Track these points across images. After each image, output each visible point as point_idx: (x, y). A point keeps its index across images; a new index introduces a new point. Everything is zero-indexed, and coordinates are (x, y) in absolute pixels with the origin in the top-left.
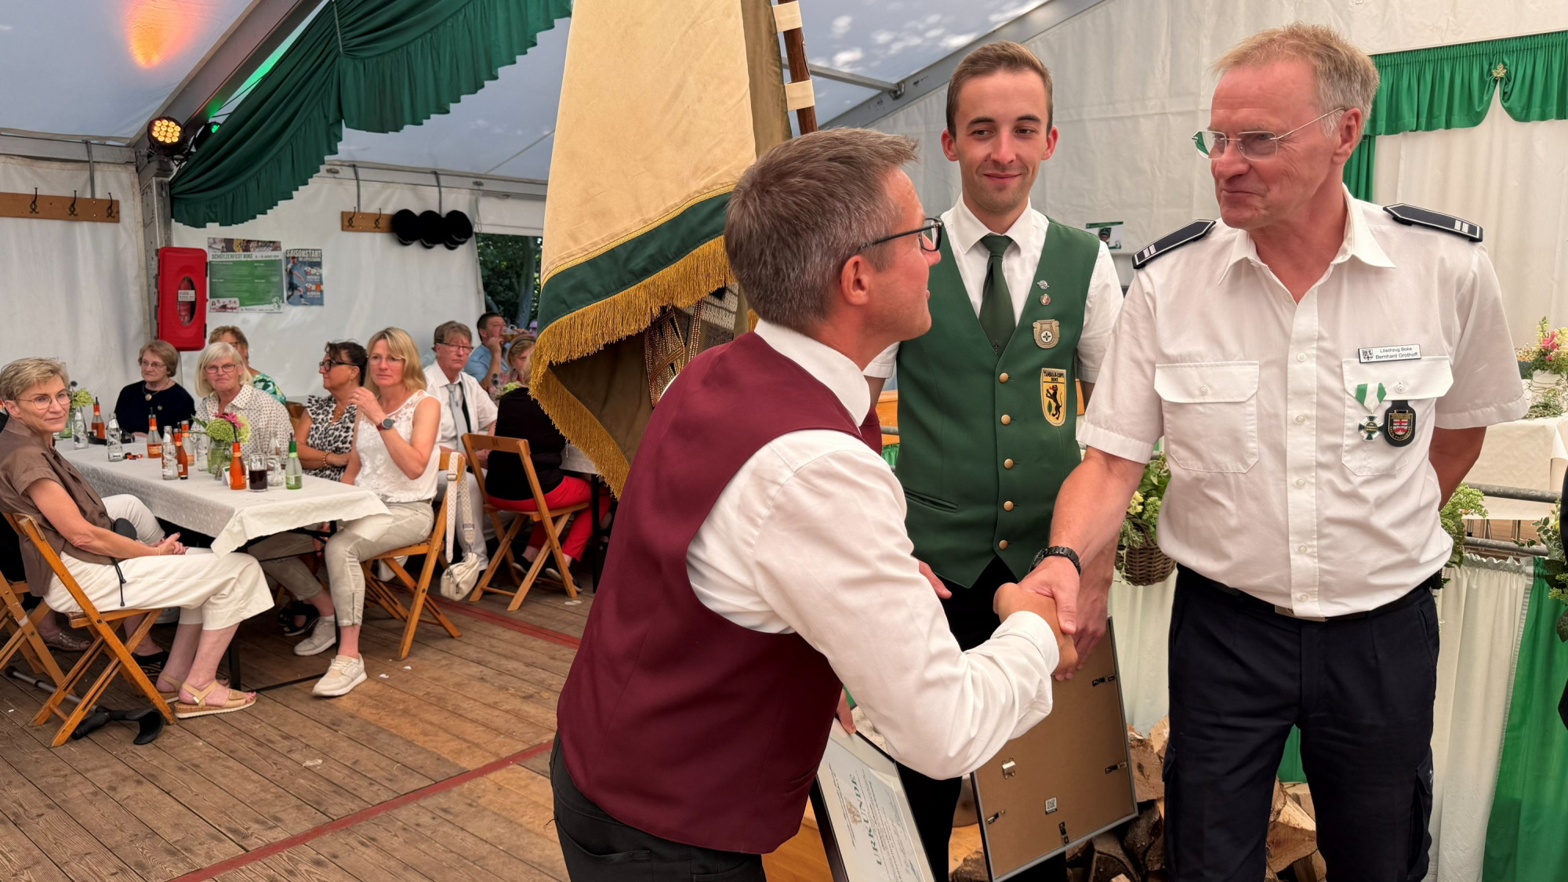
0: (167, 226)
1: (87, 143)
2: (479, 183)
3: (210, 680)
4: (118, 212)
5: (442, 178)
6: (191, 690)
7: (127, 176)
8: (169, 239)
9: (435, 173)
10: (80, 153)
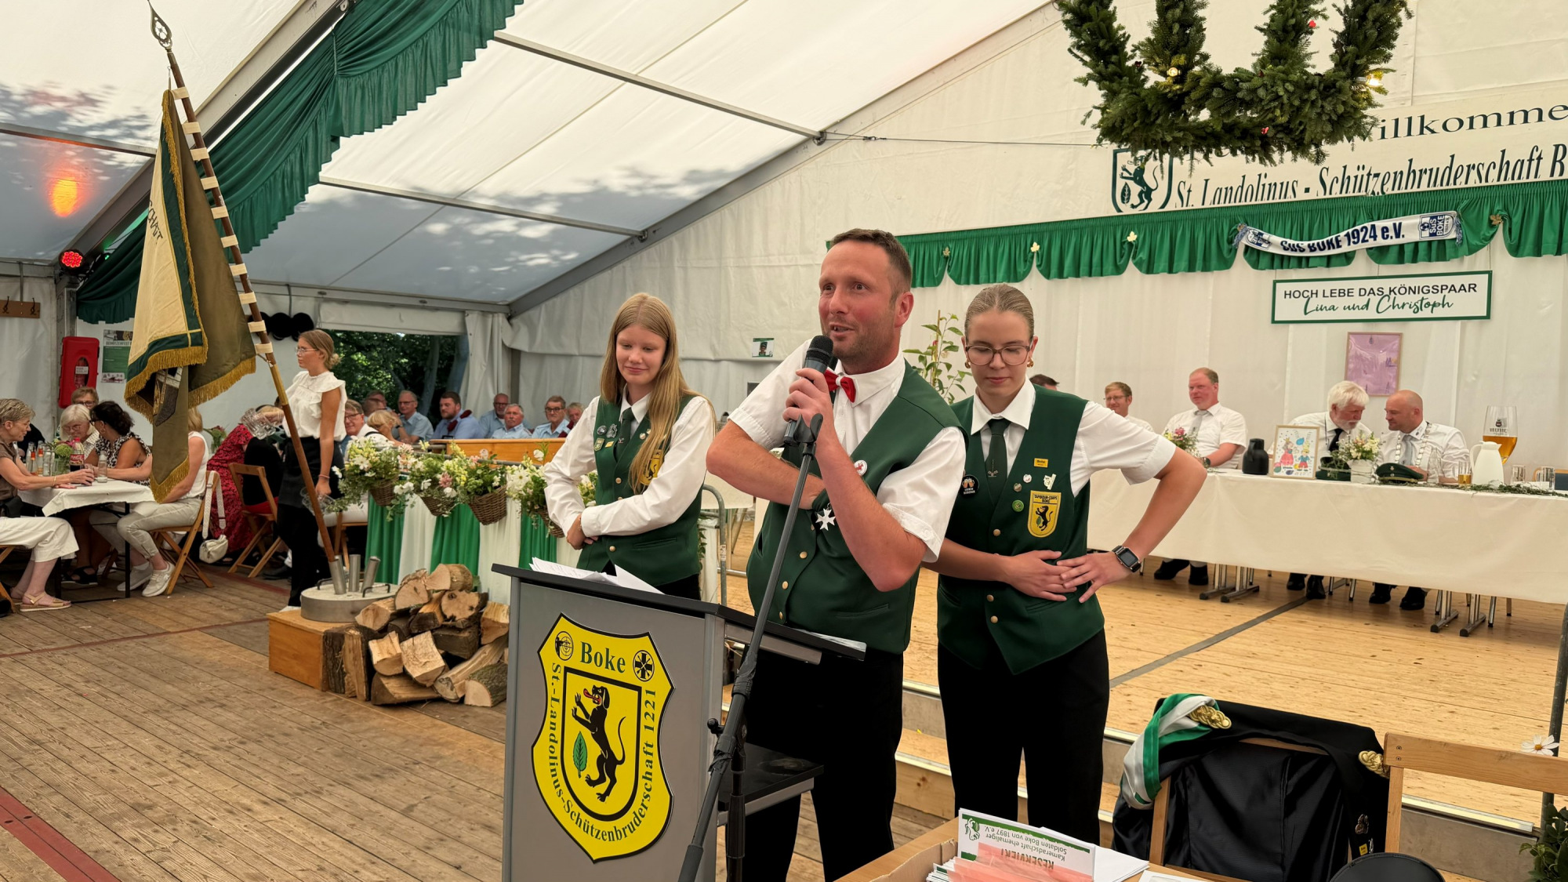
0: (73, 321)
1: (20, 263)
2: (323, 294)
3: (41, 592)
4: (39, 311)
5: (292, 289)
6: (29, 596)
7: (48, 286)
8: (73, 330)
9: (288, 286)
10: (14, 270)
